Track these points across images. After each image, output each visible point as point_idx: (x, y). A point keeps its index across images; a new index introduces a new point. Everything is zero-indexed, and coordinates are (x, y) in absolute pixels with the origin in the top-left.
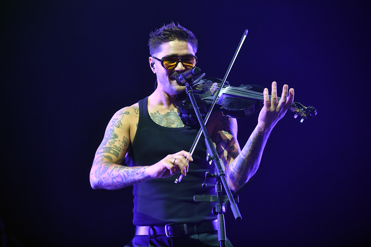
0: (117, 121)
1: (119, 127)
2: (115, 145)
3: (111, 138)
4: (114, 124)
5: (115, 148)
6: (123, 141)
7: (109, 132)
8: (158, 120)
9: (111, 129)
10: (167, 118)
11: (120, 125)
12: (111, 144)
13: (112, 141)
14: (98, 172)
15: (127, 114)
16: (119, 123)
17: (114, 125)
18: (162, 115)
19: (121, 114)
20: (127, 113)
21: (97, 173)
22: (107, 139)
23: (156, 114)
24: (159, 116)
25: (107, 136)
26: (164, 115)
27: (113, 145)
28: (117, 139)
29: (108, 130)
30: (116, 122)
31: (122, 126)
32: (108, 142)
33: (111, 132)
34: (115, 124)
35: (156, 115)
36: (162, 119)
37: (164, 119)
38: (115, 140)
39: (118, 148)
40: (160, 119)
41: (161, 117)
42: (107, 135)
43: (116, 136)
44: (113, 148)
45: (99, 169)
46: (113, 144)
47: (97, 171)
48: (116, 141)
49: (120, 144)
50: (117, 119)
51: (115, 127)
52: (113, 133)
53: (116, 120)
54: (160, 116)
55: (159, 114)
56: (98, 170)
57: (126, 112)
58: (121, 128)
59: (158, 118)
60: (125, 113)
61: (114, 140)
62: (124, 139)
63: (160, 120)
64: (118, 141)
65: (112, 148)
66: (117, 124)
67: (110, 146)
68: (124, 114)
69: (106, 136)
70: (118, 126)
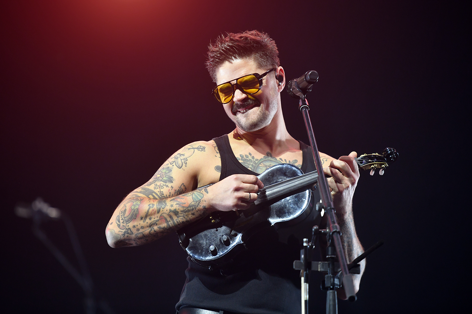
0: (182, 157)
1: (181, 168)
2: (161, 191)
3: (163, 180)
4: (175, 161)
5: (159, 195)
6: (177, 191)
7: (164, 171)
8: (252, 165)
9: (168, 167)
10: (265, 164)
11: (184, 164)
12: (157, 187)
13: (161, 185)
14: (122, 219)
15: (200, 150)
16: (183, 161)
17: (174, 163)
18: (257, 160)
19: (191, 148)
20: (201, 148)
21: (121, 221)
22: (157, 179)
23: (248, 157)
24: (252, 160)
25: (159, 176)
26: (260, 159)
27: (158, 190)
28: (170, 185)
29: (164, 167)
30: (179, 158)
31: (186, 166)
32: (156, 183)
33: (167, 172)
34: (177, 162)
35: (248, 159)
36: (257, 165)
37: (260, 165)
38: (167, 184)
39: (163, 197)
40: (254, 165)
41: (257, 162)
42: (160, 174)
43: (171, 180)
44: (157, 194)
45: (122, 214)
46: (160, 188)
47: (120, 217)
48: (167, 186)
49: (170, 193)
50: (182, 155)
51: (175, 166)
52: (168, 174)
53: (180, 156)
54: (254, 160)
55: (253, 157)
56: (122, 216)
57: (201, 146)
58: (184, 170)
59: (251, 163)
60: (197, 148)
61: (164, 183)
62: (180, 187)
63: (255, 167)
64: (170, 187)
65: (155, 193)
66: (180, 162)
67: (153, 190)
68: (196, 150)
69: (157, 174)
70: (181, 165)
